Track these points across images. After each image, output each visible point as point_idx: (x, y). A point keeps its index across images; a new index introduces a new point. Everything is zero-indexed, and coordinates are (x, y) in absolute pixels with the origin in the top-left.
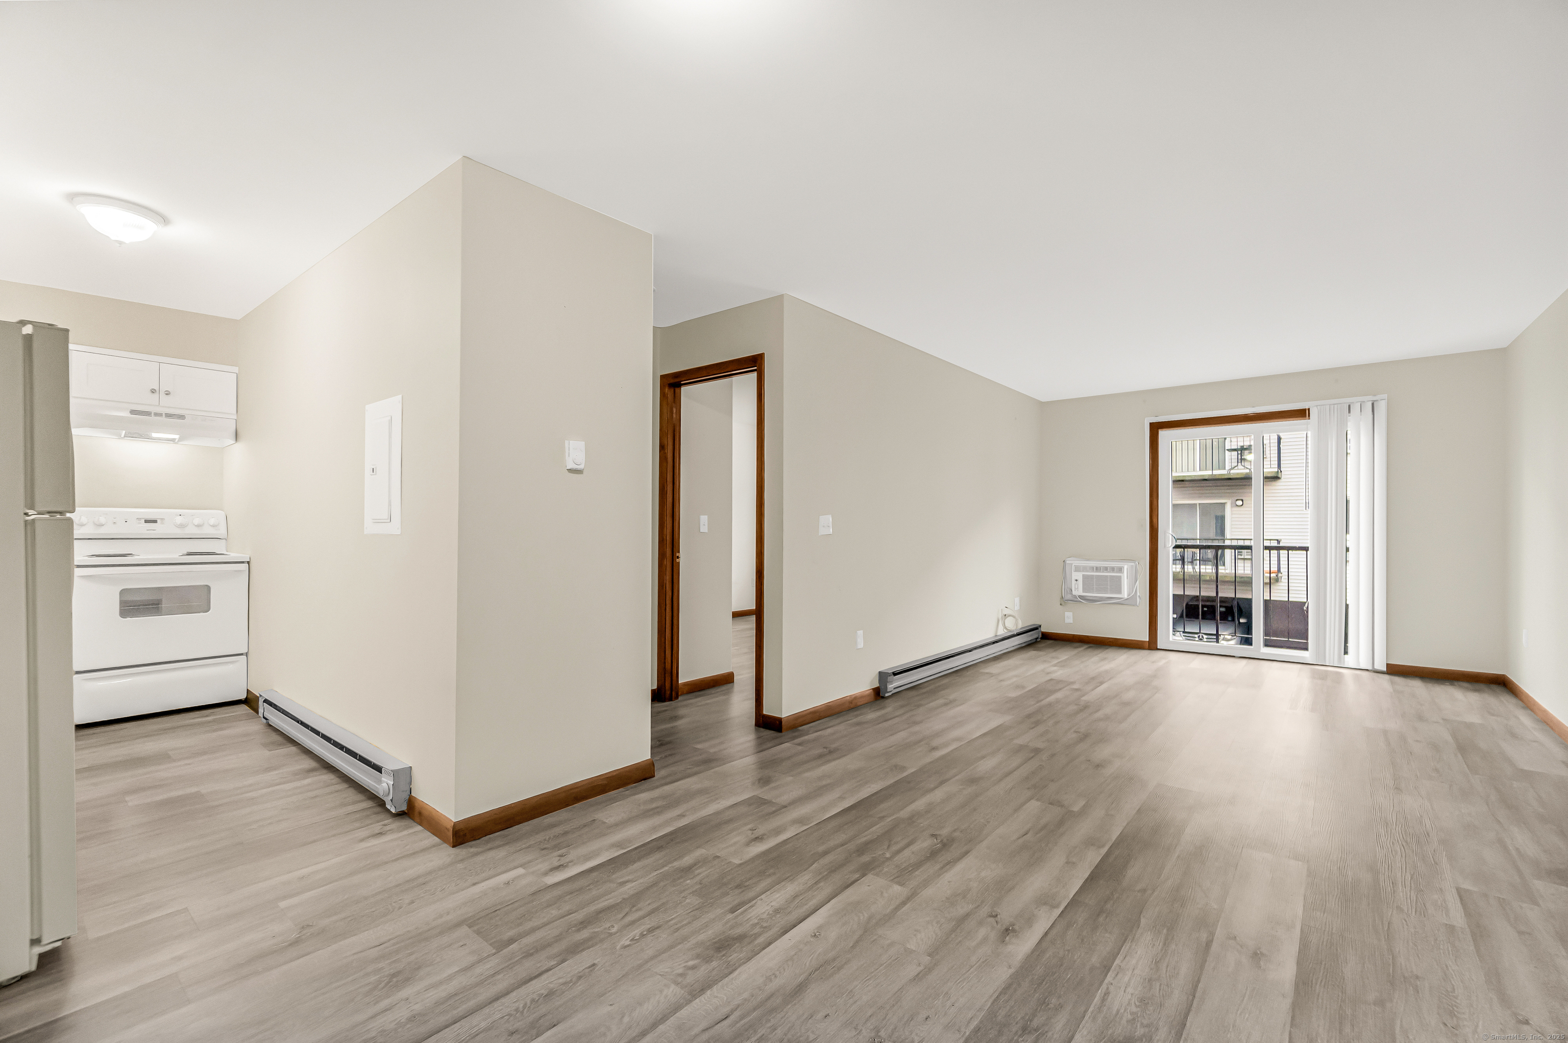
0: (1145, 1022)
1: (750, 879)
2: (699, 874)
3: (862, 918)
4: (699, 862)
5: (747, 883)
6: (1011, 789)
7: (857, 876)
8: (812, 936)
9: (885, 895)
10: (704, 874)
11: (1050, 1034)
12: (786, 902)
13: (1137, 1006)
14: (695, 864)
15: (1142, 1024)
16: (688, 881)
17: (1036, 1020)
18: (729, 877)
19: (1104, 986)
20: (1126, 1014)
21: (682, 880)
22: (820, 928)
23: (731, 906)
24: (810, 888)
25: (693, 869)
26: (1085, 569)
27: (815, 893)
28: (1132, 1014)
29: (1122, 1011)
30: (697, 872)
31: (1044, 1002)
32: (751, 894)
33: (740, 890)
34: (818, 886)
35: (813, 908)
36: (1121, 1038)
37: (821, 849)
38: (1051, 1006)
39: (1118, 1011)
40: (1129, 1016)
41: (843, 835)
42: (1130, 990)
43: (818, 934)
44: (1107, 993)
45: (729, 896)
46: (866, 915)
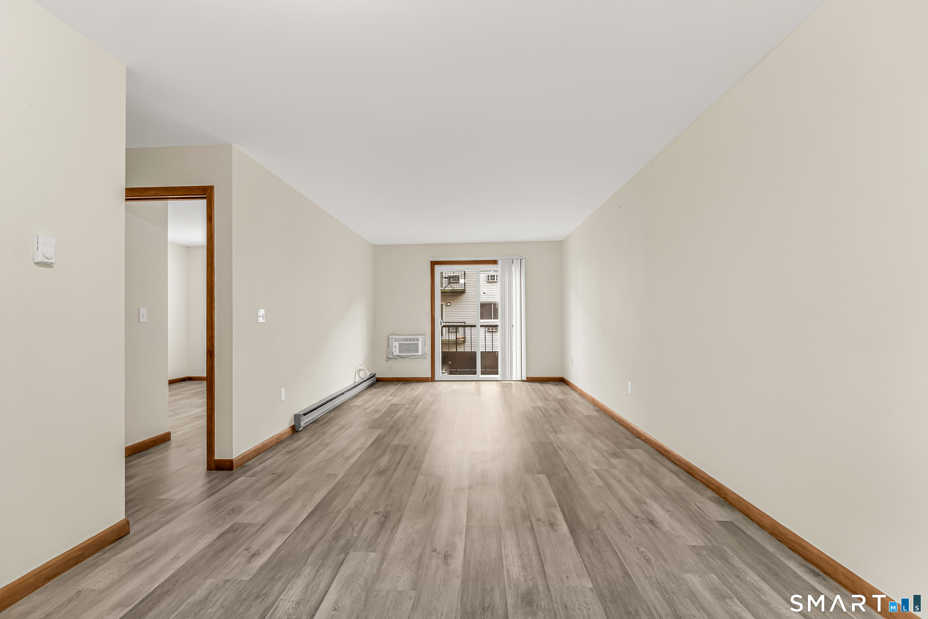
0: (530, 578)
1: (264, 587)
2: (217, 600)
3: (360, 583)
4: (212, 590)
5: (264, 592)
6: (404, 473)
7: (343, 556)
8: (333, 610)
9: (368, 562)
10: (222, 598)
11: (496, 606)
12: (302, 593)
13: (523, 572)
14: (210, 594)
15: (529, 580)
16: (210, 610)
17: (486, 601)
18: (246, 593)
19: (505, 567)
20: (521, 578)
21: (204, 611)
22: (336, 602)
23: (259, 615)
24: (315, 576)
25: (210, 598)
26: (399, 340)
27: (320, 579)
28: (523, 576)
29: (518, 577)
30: (214, 599)
31: (485, 590)
32: (271, 599)
33: (261, 599)
34: (320, 573)
35: (324, 590)
36: (526, 592)
37: (308, 546)
38: (488, 590)
39: (517, 578)
40: (523, 578)
41: (318, 532)
42: (516, 564)
43: (337, 607)
44: (508, 571)
45: (254, 607)
46: (362, 580)
